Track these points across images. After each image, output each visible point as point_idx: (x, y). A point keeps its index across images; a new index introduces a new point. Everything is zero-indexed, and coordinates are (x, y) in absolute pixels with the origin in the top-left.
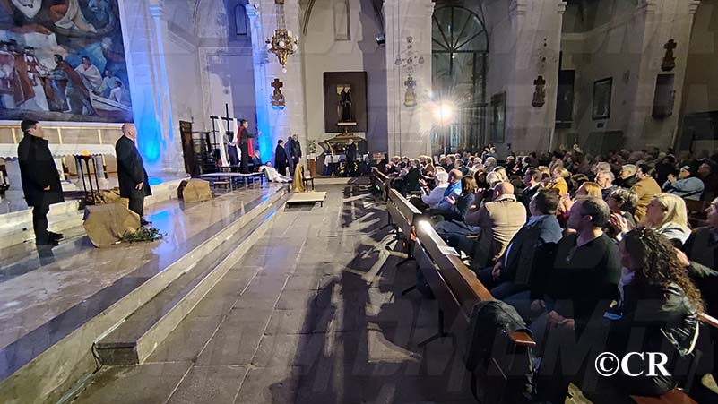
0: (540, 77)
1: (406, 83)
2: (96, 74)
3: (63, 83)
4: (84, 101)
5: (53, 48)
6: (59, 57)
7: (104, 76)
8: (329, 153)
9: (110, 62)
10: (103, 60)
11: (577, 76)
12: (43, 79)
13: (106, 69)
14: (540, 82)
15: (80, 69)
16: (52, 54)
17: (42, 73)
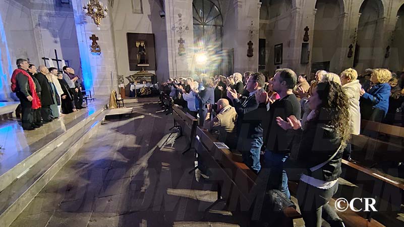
0: (250, 41)
1: (179, 41)
8: (133, 83)
11: (267, 42)
14: (250, 44)
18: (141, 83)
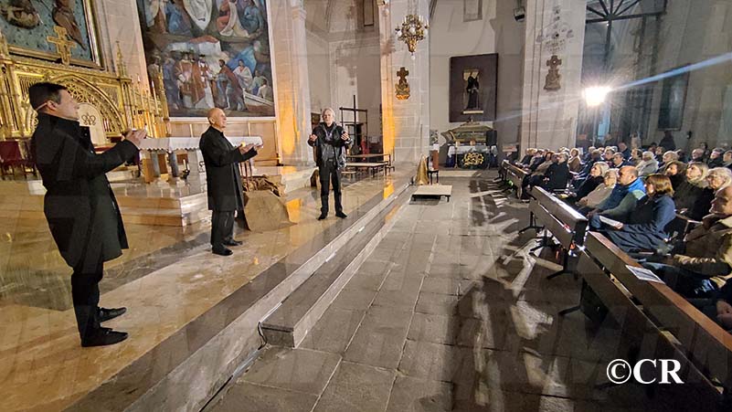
2: (248, 74)
3: (225, 83)
4: (239, 98)
5: (219, 54)
6: (222, 62)
7: (254, 76)
9: (259, 63)
10: (254, 62)
12: (211, 81)
13: (256, 69)
15: (237, 71)
16: (217, 60)
17: (211, 76)
18: (467, 143)
